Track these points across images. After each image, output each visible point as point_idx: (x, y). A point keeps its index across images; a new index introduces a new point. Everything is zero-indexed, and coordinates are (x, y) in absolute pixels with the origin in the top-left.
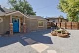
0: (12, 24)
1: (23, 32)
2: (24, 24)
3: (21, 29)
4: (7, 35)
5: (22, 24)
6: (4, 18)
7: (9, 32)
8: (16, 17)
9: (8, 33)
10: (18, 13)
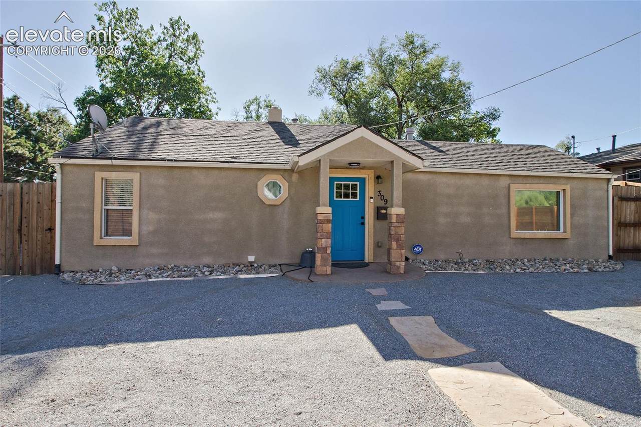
0: (329, 210)
1: (386, 269)
2: (396, 210)
3: (378, 245)
4: (302, 275)
5: (381, 215)
6: (295, 177)
7: (313, 254)
8: (350, 165)
9: (307, 261)
10: (362, 139)
